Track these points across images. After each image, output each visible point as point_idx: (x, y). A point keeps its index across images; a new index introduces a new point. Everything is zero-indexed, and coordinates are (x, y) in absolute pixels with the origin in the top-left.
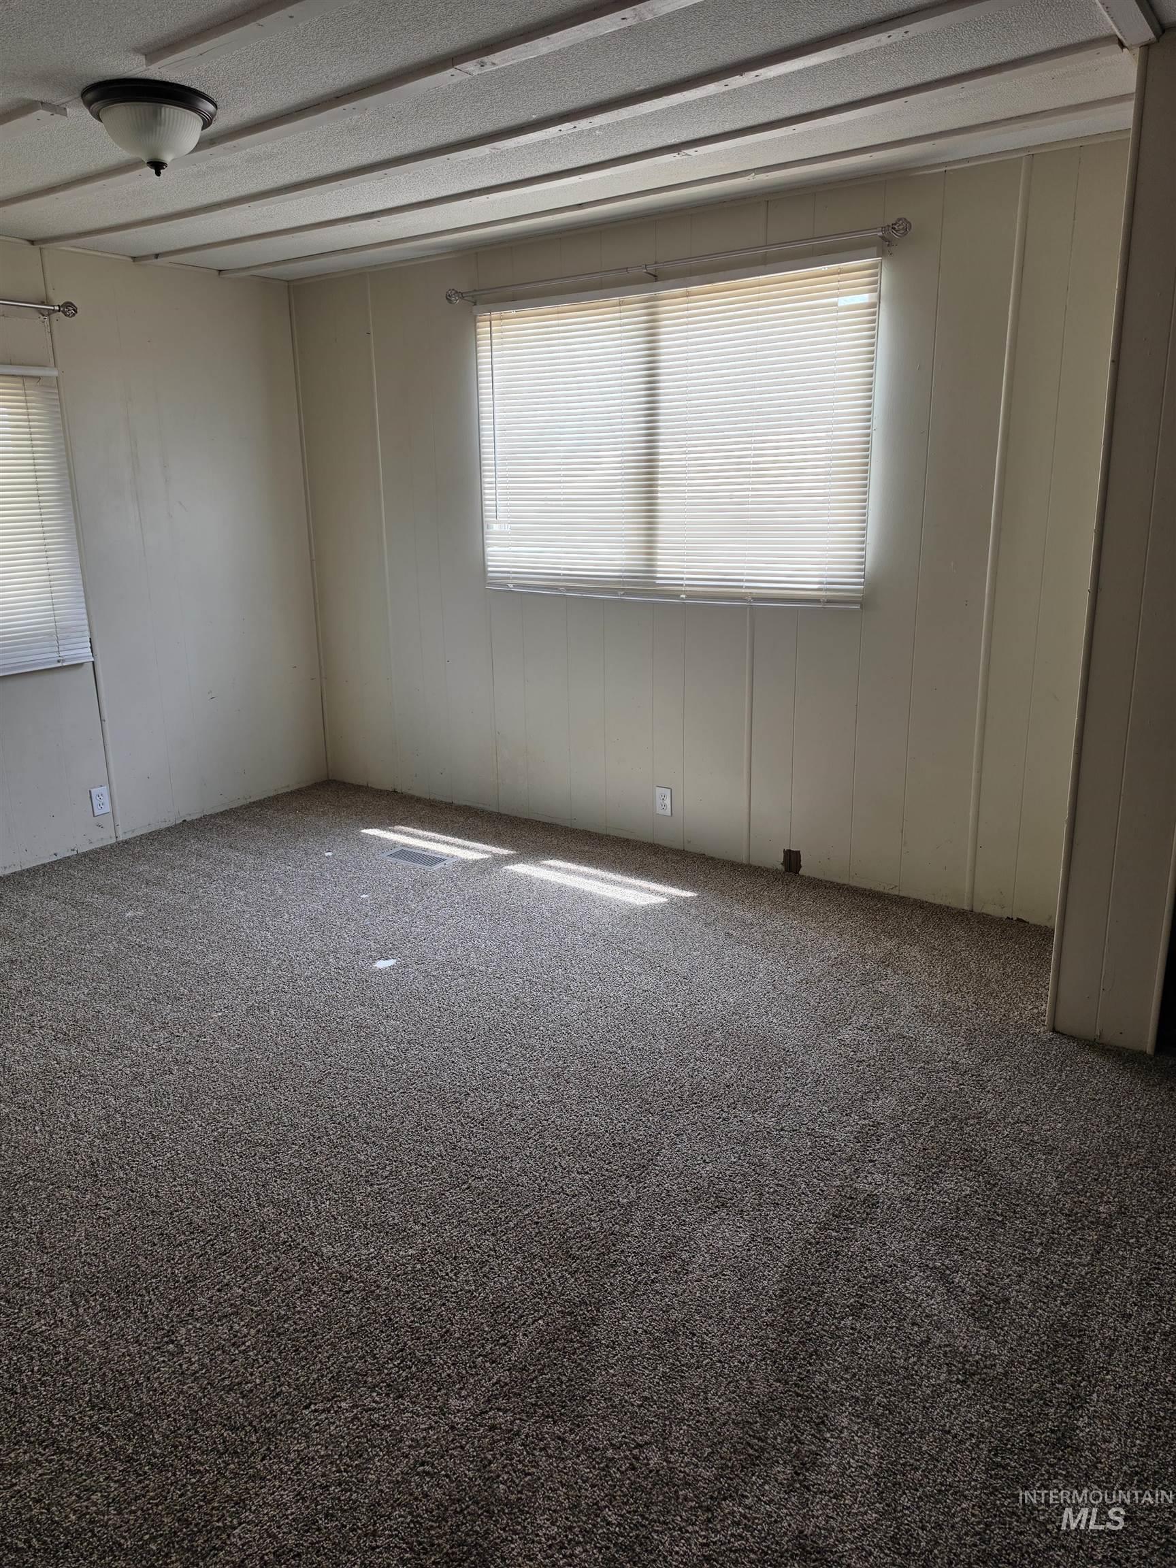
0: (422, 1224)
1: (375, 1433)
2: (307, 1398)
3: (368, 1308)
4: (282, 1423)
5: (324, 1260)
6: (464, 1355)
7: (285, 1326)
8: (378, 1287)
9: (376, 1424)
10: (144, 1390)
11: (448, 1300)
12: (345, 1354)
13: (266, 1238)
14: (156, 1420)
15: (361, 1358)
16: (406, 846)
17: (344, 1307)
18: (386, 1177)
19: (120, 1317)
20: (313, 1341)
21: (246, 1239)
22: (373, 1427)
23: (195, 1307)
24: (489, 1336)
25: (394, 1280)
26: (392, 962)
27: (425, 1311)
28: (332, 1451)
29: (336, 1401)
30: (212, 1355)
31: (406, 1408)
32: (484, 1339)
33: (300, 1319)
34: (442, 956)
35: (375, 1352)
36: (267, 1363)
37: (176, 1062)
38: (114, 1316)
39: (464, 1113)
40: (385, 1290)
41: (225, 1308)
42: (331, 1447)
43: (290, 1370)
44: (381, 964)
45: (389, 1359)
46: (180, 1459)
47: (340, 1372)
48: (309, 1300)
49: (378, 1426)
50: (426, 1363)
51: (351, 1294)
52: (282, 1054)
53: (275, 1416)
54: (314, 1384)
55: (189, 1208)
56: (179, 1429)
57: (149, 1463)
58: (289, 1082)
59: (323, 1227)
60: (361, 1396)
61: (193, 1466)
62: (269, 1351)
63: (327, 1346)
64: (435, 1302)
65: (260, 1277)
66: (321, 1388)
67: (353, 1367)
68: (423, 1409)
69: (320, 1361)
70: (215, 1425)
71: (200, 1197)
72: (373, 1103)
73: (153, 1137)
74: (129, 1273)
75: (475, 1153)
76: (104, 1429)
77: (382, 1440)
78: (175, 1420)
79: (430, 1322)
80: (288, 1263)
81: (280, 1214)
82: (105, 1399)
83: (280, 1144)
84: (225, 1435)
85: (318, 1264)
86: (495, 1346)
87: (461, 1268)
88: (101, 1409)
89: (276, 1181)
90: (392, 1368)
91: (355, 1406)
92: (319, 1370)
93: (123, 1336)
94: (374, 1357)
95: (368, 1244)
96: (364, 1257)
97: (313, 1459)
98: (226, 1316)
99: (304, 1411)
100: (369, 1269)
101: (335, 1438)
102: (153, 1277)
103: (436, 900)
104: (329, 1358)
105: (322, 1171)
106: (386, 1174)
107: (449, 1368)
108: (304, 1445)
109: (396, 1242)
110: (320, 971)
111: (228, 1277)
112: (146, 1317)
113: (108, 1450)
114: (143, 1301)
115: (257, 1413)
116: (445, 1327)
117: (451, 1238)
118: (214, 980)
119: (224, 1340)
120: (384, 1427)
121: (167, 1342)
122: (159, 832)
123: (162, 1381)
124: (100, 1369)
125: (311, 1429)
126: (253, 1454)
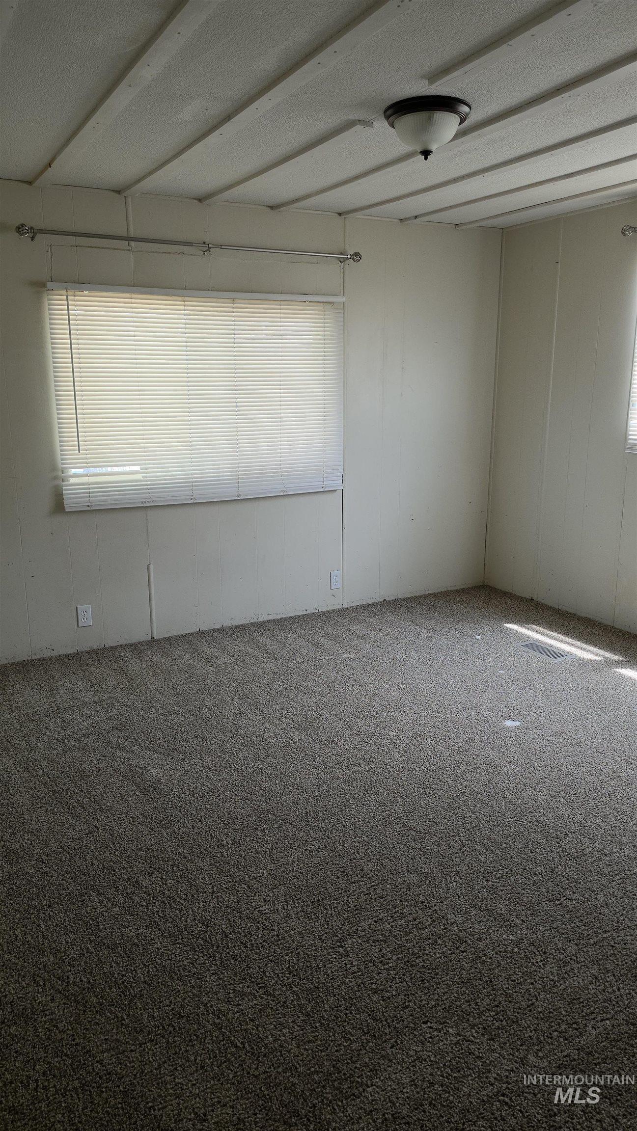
0: (522, 920)
1: (471, 1059)
2: (426, 1017)
3: (476, 968)
4: (408, 1027)
5: (448, 923)
6: (544, 1026)
7: (417, 961)
8: (485, 955)
9: (472, 1052)
10: (322, 973)
11: (536, 982)
12: (456, 995)
13: (410, 895)
14: (327, 995)
15: (467, 1001)
16: (536, 640)
17: (459, 961)
18: (499, 878)
19: (312, 919)
20: (434, 978)
21: (397, 892)
22: (470, 1054)
23: (359, 928)
24: (564, 1019)
25: (497, 954)
26: (518, 723)
27: (517, 983)
28: (439, 1060)
29: (446, 1026)
30: (366, 964)
31: (495, 1049)
32: (561, 1019)
33: (428, 960)
34: (557, 727)
35: (477, 1001)
36: (402, 982)
37: (364, 759)
38: (308, 917)
39: (563, 848)
40: (490, 958)
41: (378, 935)
42: (438, 1057)
43: (417, 993)
44: (509, 723)
45: (487, 1009)
46: (339, 1027)
47: (451, 1006)
48: (435, 949)
49: (474, 1054)
50: (514, 1022)
51: (465, 954)
52: (433, 771)
53: (403, 1021)
54: (432, 1008)
55: (362, 859)
56: (340, 1006)
57: (320, 1022)
58: (436, 791)
59: (450, 899)
60: (464, 1029)
61: (346, 1034)
62: (404, 975)
63: (444, 985)
64: (526, 980)
65: (403, 921)
66: (436, 1013)
67: (460, 1006)
68: (508, 1055)
69: (438, 994)
70: (363, 1012)
71: (370, 854)
72: (494, 822)
73: (345, 806)
74: (320, 892)
75: (568, 880)
76: (295, 989)
77: (475, 1066)
78: (338, 999)
79: (521, 993)
80: (423, 917)
81: (421, 882)
82: (297, 970)
83: (426, 833)
84: (369, 1021)
85: (444, 925)
86: (569, 1027)
87: (548, 961)
88: (294, 975)
89: (420, 858)
90: (488, 1016)
91: (458, 1034)
92: (436, 1000)
93: (313, 932)
94: (476, 1004)
95: (480, 922)
96: (476, 930)
97: (425, 1060)
98: (378, 941)
99: (422, 1025)
100: (479, 940)
101: (442, 1052)
102: (335, 899)
103: (556, 684)
104: (444, 994)
105: (452, 860)
106: (498, 876)
107: (531, 1031)
108: (420, 1048)
109: (501, 927)
110: (465, 719)
111: (382, 914)
112: (328, 924)
113: (295, 1003)
114: (327, 913)
115: (391, 1015)
116: (531, 1000)
117: (543, 937)
118: (393, 710)
119: (375, 957)
120: (478, 1057)
121: (339, 946)
122: (369, 605)
123: (333, 970)
124: (297, 949)
125: (426, 1039)
126: (385, 1041)
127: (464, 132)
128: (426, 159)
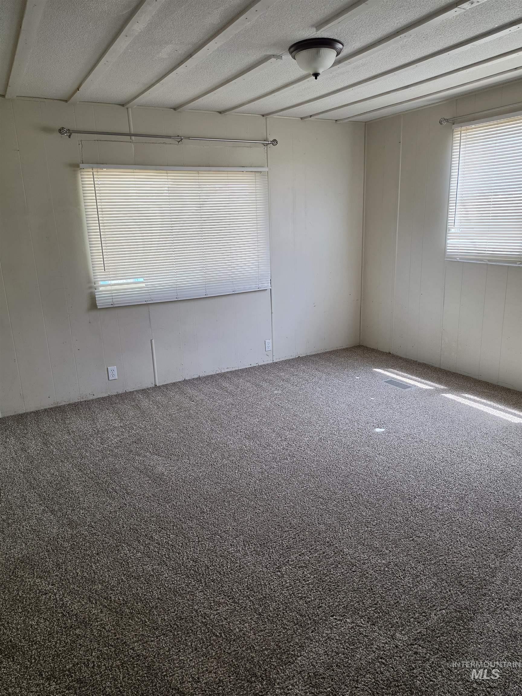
0: (390, 551)
1: (361, 638)
2: (332, 612)
3: (362, 581)
4: (321, 619)
5: (344, 554)
6: (405, 615)
7: (326, 578)
8: (368, 573)
9: (362, 633)
10: (268, 588)
11: (399, 588)
12: (350, 598)
13: (320, 538)
14: (271, 602)
15: (358, 602)
16: (393, 378)
17: (352, 577)
18: (374, 525)
19: (260, 555)
20: (337, 588)
21: (312, 536)
22: (360, 634)
23: (290, 560)
24: (417, 610)
25: (375, 572)
26: (383, 430)
27: (388, 590)
28: (341, 638)
29: (345, 618)
30: (295, 582)
31: (376, 631)
32: (415, 611)
33: (332, 577)
34: (407, 431)
35: (364, 601)
36: (317, 592)
37: (289, 455)
38: (258, 554)
39: (413, 505)
40: (370, 575)
41: (301, 563)
42: (341, 637)
43: (326, 598)
44: (378, 430)
45: (370, 606)
46: (279, 621)
47: (348, 605)
48: (337, 570)
49: (363, 634)
50: (386, 613)
51: (355, 573)
52: (332, 461)
53: (319, 616)
54: (336, 607)
55: (290, 517)
56: (280, 608)
57: (267, 618)
58: (334, 473)
59: (345, 540)
60: (356, 619)
61: (284, 625)
62: (318, 587)
63: (343, 592)
64: (393, 587)
65: (317, 554)
66: (339, 610)
67: (353, 605)
68: (383, 634)
69: (340, 598)
70: (294, 611)
71: (295, 514)
72: (370, 491)
73: (279, 484)
74: (265, 538)
75: (417, 525)
76: (252, 599)
77: (364, 641)
78: (278, 604)
79: (390, 595)
80: (329, 551)
81: (327, 529)
82: (252, 587)
83: (329, 500)
84: (298, 617)
85: (342, 555)
86: (420, 615)
87: (406, 575)
88: (251, 590)
89: (326, 515)
90: (371, 611)
91: (353, 622)
92: (338, 602)
93: (261, 563)
94: (363, 603)
95: (364, 553)
96: (362, 558)
97: (333, 639)
98: (302, 567)
99: (331, 618)
100: (364, 564)
101: (343, 633)
102: (274, 542)
103: (406, 405)
104: (343, 598)
105: (346, 516)
106: (374, 524)
107: (397, 619)
108: (329, 632)
109: (377, 555)
110: (351, 428)
111: (304, 551)
112: (270, 558)
113: (252, 607)
114: (270, 551)
115: (311, 612)
116: (397, 600)
117: (403, 560)
118: (306, 424)
119: (300, 577)
120: (365, 636)
121: (277, 571)
122: (289, 360)
123: (275, 586)
124: (252, 574)
125: (333, 626)
126: (308, 628)
127: (339, 61)
128: (316, 78)
